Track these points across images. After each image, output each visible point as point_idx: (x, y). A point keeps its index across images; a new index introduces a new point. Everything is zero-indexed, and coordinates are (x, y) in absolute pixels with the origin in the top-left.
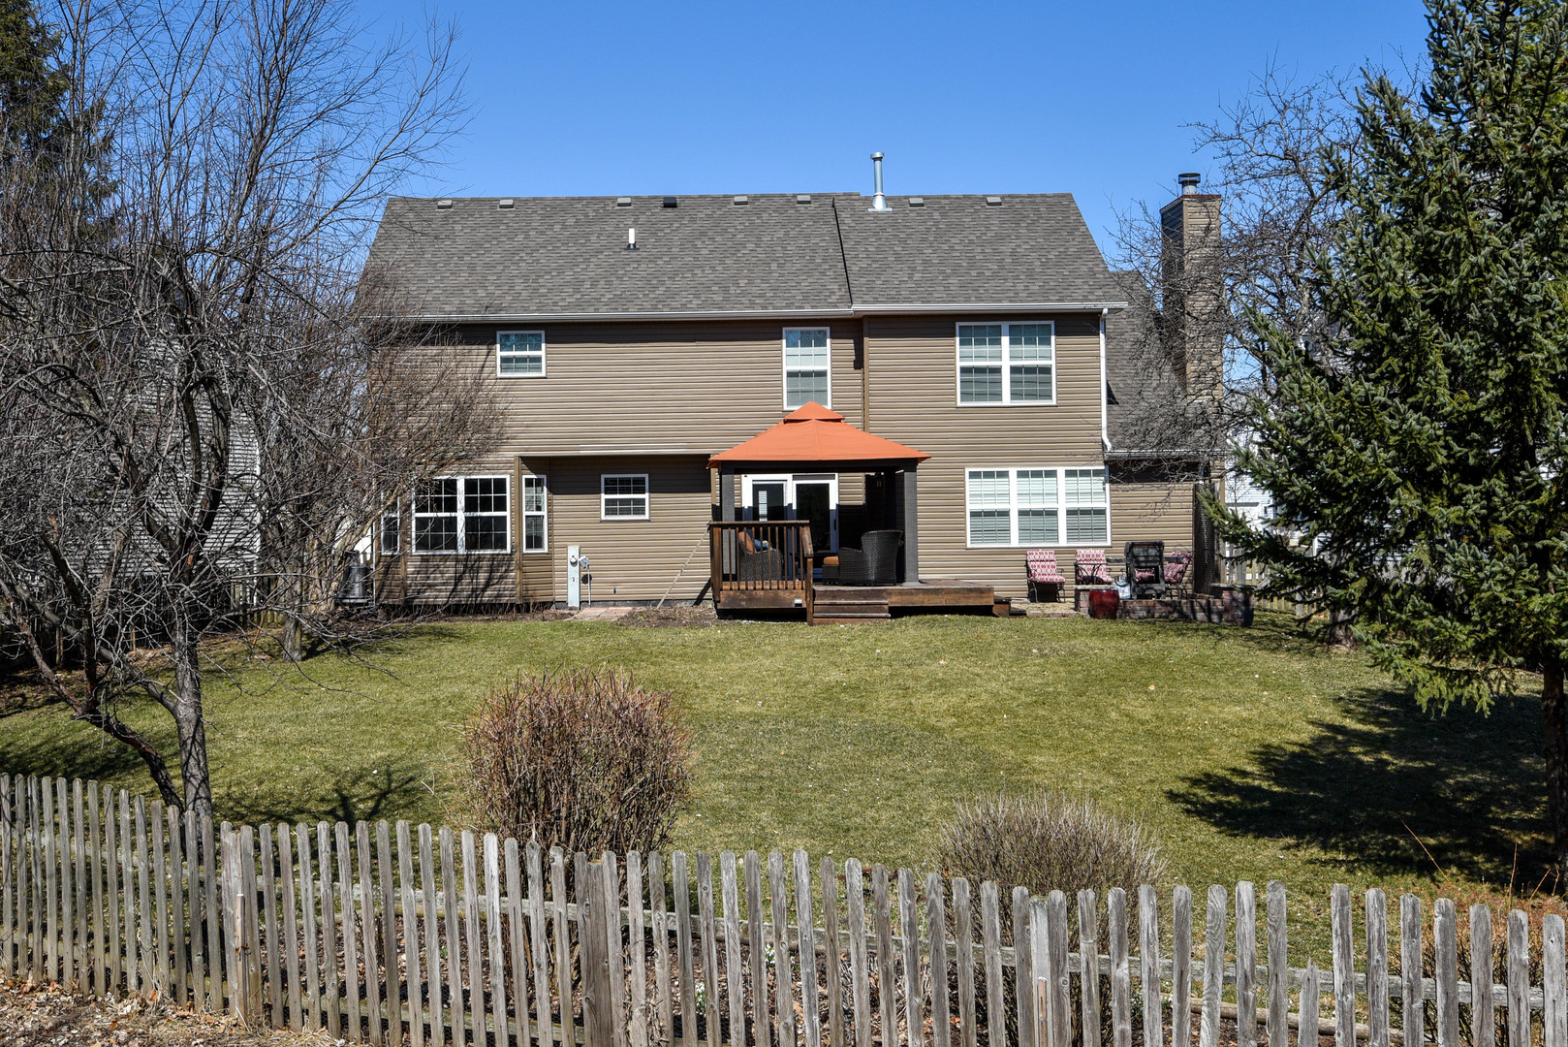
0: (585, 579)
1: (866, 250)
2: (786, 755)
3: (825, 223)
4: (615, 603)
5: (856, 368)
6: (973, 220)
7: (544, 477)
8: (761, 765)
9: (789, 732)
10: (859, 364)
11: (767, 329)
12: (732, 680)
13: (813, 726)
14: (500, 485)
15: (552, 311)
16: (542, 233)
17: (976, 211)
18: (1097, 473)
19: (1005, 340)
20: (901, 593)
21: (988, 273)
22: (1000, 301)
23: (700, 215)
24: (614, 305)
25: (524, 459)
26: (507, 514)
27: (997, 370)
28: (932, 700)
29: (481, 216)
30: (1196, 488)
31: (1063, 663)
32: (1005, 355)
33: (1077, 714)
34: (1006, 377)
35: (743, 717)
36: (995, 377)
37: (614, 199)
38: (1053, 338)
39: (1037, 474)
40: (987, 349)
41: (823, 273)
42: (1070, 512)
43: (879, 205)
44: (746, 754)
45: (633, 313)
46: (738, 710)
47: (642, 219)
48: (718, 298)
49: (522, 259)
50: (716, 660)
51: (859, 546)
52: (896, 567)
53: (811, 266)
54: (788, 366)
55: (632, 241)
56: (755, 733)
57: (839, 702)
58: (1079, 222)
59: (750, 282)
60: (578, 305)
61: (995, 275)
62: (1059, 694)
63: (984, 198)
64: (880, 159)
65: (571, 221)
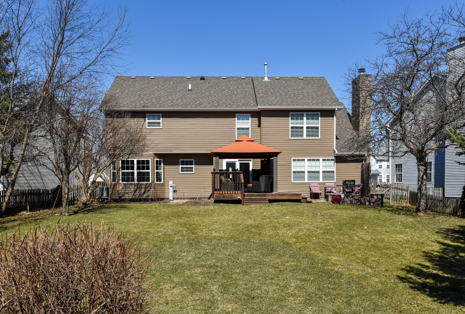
0: (175, 191)
1: (262, 91)
2: (229, 255)
3: (250, 84)
4: (184, 199)
5: (258, 127)
6: (295, 83)
7: (162, 160)
8: (218, 260)
9: (231, 244)
10: (259, 126)
11: (231, 114)
12: (213, 223)
13: (241, 242)
14: (148, 162)
15: (164, 107)
16: (163, 86)
17: (296, 81)
18: (332, 160)
19: (305, 118)
20: (272, 195)
21: (299, 98)
22: (304, 106)
23: (211, 82)
24: (183, 106)
25: (155, 154)
26: (150, 171)
27: (302, 128)
28: (286, 232)
29: (144, 81)
30: (362, 165)
31: (330, 218)
32: (305, 123)
33: (342, 238)
34: (305, 130)
35: (215, 238)
36: (301, 130)
37: (185, 77)
38: (320, 118)
39: (313, 160)
40: (299, 121)
41: (249, 98)
42: (323, 172)
43: (266, 79)
44: (213, 254)
45: (189, 108)
46: (214, 235)
47: (194, 82)
48: (216, 105)
49: (156, 93)
50: (209, 216)
51: (259, 181)
52: (270, 187)
53: (245, 96)
54: (237, 126)
55: (190, 88)
56: (218, 244)
57: (251, 232)
58: (327, 84)
59: (226, 100)
60: (172, 106)
61: (302, 99)
62: (332, 229)
63: (298, 78)
64: (267, 65)
65: (172, 83)
